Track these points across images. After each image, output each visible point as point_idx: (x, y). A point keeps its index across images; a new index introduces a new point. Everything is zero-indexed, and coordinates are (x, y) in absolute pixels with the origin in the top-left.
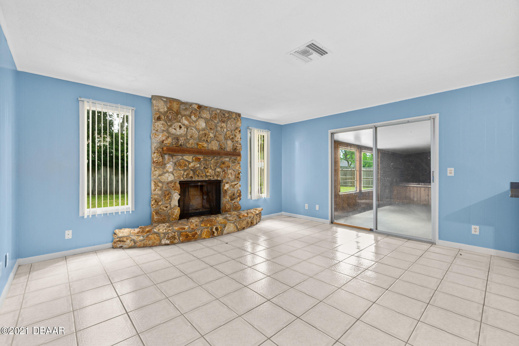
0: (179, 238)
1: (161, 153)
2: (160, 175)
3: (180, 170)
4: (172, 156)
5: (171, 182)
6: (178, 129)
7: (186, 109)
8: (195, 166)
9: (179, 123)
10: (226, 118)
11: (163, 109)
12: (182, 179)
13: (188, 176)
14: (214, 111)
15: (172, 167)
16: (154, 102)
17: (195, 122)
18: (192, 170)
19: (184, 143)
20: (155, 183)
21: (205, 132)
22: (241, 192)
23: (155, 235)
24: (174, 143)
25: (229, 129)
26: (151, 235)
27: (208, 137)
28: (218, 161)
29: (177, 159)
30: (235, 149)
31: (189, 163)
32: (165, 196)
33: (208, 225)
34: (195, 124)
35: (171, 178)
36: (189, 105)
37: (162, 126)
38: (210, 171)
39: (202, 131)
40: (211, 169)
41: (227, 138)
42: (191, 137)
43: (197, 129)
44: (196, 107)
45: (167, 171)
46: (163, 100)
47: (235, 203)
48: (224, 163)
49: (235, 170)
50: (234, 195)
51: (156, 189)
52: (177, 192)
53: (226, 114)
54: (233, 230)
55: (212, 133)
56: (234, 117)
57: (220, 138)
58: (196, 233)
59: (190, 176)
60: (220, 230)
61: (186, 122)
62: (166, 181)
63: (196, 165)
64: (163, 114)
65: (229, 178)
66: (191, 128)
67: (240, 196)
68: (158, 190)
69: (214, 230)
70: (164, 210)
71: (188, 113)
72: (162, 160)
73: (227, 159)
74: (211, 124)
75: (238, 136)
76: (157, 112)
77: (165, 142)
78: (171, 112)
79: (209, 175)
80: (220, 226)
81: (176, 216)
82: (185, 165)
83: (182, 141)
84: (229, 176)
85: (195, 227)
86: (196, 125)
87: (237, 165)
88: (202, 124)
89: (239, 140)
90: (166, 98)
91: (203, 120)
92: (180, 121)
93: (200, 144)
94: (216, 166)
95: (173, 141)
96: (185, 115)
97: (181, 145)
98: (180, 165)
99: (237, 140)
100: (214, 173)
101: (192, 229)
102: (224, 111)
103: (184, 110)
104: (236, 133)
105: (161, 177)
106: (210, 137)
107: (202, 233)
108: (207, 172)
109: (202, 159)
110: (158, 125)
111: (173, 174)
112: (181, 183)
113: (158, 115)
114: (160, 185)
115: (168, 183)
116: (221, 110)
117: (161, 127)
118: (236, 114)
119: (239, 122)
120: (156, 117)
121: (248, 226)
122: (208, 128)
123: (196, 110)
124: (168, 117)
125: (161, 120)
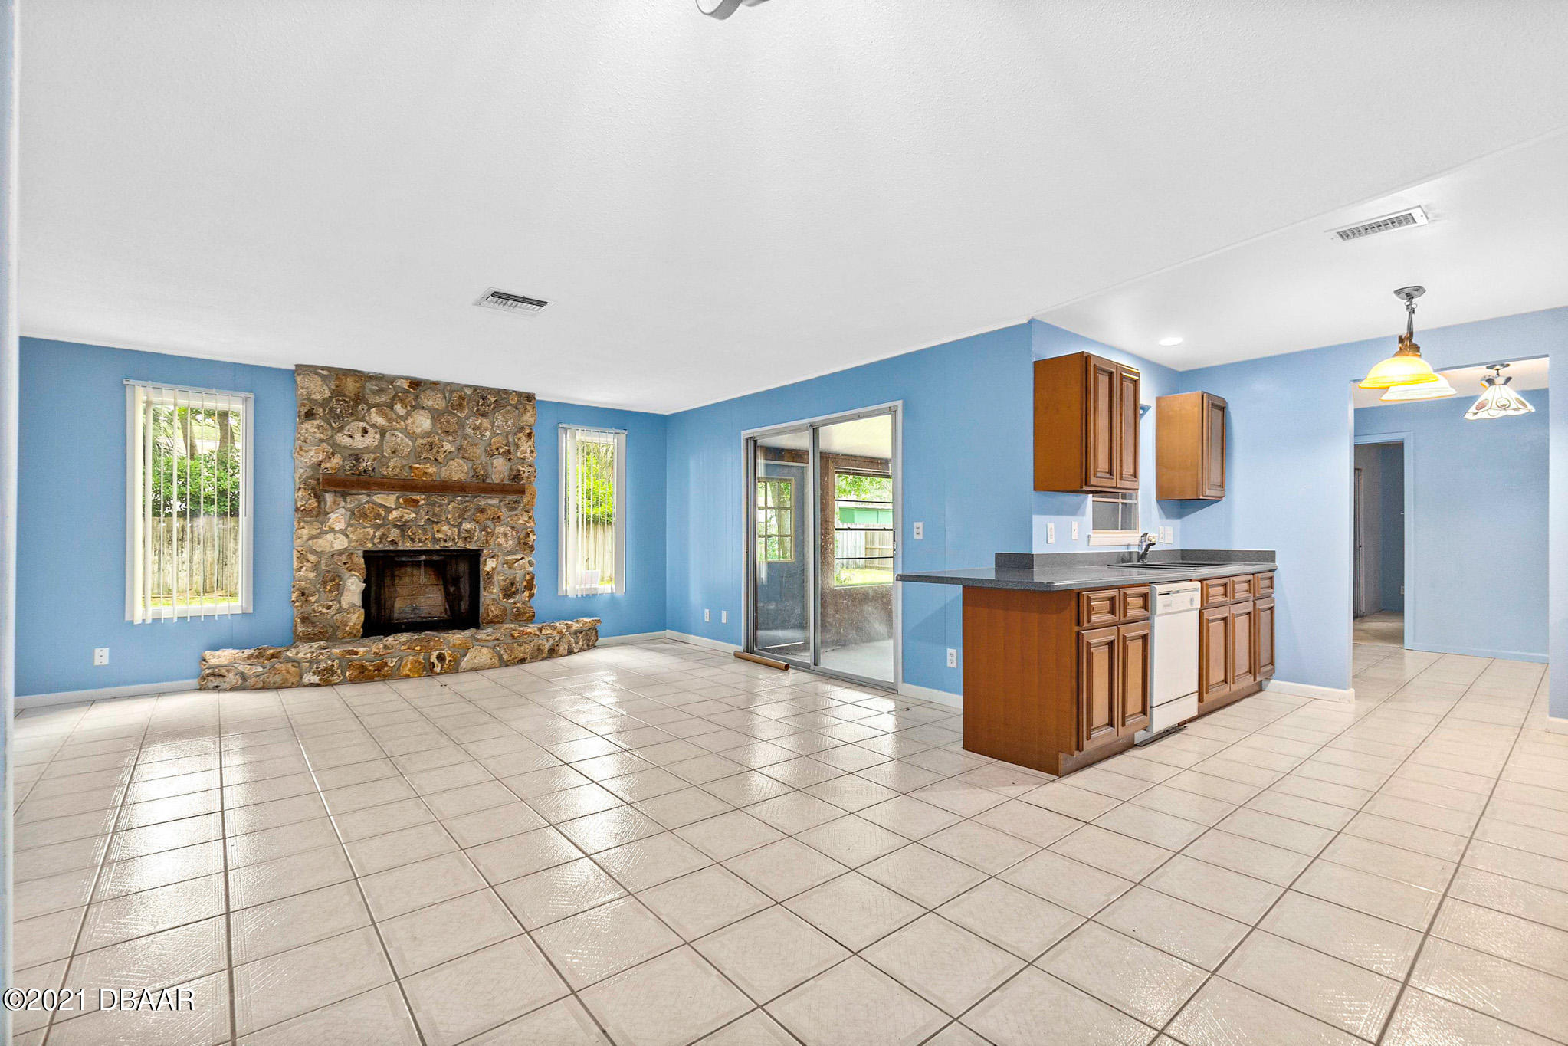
0: (343, 673)
1: (313, 489)
2: (313, 538)
3: (365, 527)
4: (344, 495)
5: (340, 553)
6: (358, 436)
7: (380, 391)
8: (402, 517)
9: (362, 423)
10: (489, 406)
11: (320, 392)
12: (369, 547)
13: (383, 541)
14: (458, 391)
15: (343, 521)
16: (299, 379)
17: (404, 418)
18: (396, 526)
19: (374, 466)
20: (299, 555)
21: (429, 439)
22: (532, 578)
23: (290, 665)
24: (347, 468)
25: (498, 432)
26: (281, 663)
27: (438, 452)
28: (466, 507)
29: (356, 502)
30: (517, 477)
31: (389, 510)
32: (325, 583)
33: (418, 648)
34: (402, 423)
35: (340, 543)
36: (387, 381)
37: (316, 430)
38: (445, 528)
39: (423, 438)
40: (449, 523)
41: (490, 452)
42: (394, 452)
43: (409, 433)
44: (405, 385)
45: (330, 528)
46: (320, 373)
47: (515, 603)
48: (482, 511)
49: (518, 526)
50: (512, 584)
51: (301, 567)
52: (356, 576)
53: (489, 397)
54: (488, 662)
55: (448, 441)
56: (513, 402)
57: (472, 454)
58: (386, 663)
59: (389, 540)
60: (450, 661)
61: (380, 421)
62: (328, 549)
63: (405, 515)
64: (321, 405)
65: (500, 545)
66: (392, 432)
67: (530, 586)
68: (306, 570)
69: (434, 659)
70: (324, 614)
71: (384, 399)
72: (316, 504)
73: (494, 501)
74: (448, 422)
75: (525, 446)
76: (306, 402)
77: (323, 466)
78: (340, 399)
79: (441, 538)
80: (449, 652)
81: (353, 628)
82: (377, 516)
83: (366, 462)
84: (499, 540)
85: (381, 650)
86: (407, 425)
87: (522, 515)
88: (423, 422)
89: (527, 455)
90: (329, 369)
91: (427, 414)
92: (364, 417)
93: (417, 468)
94: (462, 516)
95: (346, 462)
96: (377, 405)
97: (365, 471)
98: (365, 516)
99: (522, 457)
100: (456, 533)
101: (375, 653)
102: (484, 389)
103: (374, 393)
104: (520, 438)
105: (315, 541)
106: (445, 452)
107: (402, 664)
108: (438, 531)
109: (422, 502)
110: (307, 429)
111: (347, 536)
112: (368, 556)
113: (307, 408)
114: (312, 558)
115: (333, 555)
116: (475, 389)
117: (315, 432)
118: (520, 394)
119: (528, 414)
120: (303, 413)
121: (540, 657)
122: (440, 432)
123: (406, 392)
124: (332, 410)
125: (315, 419)
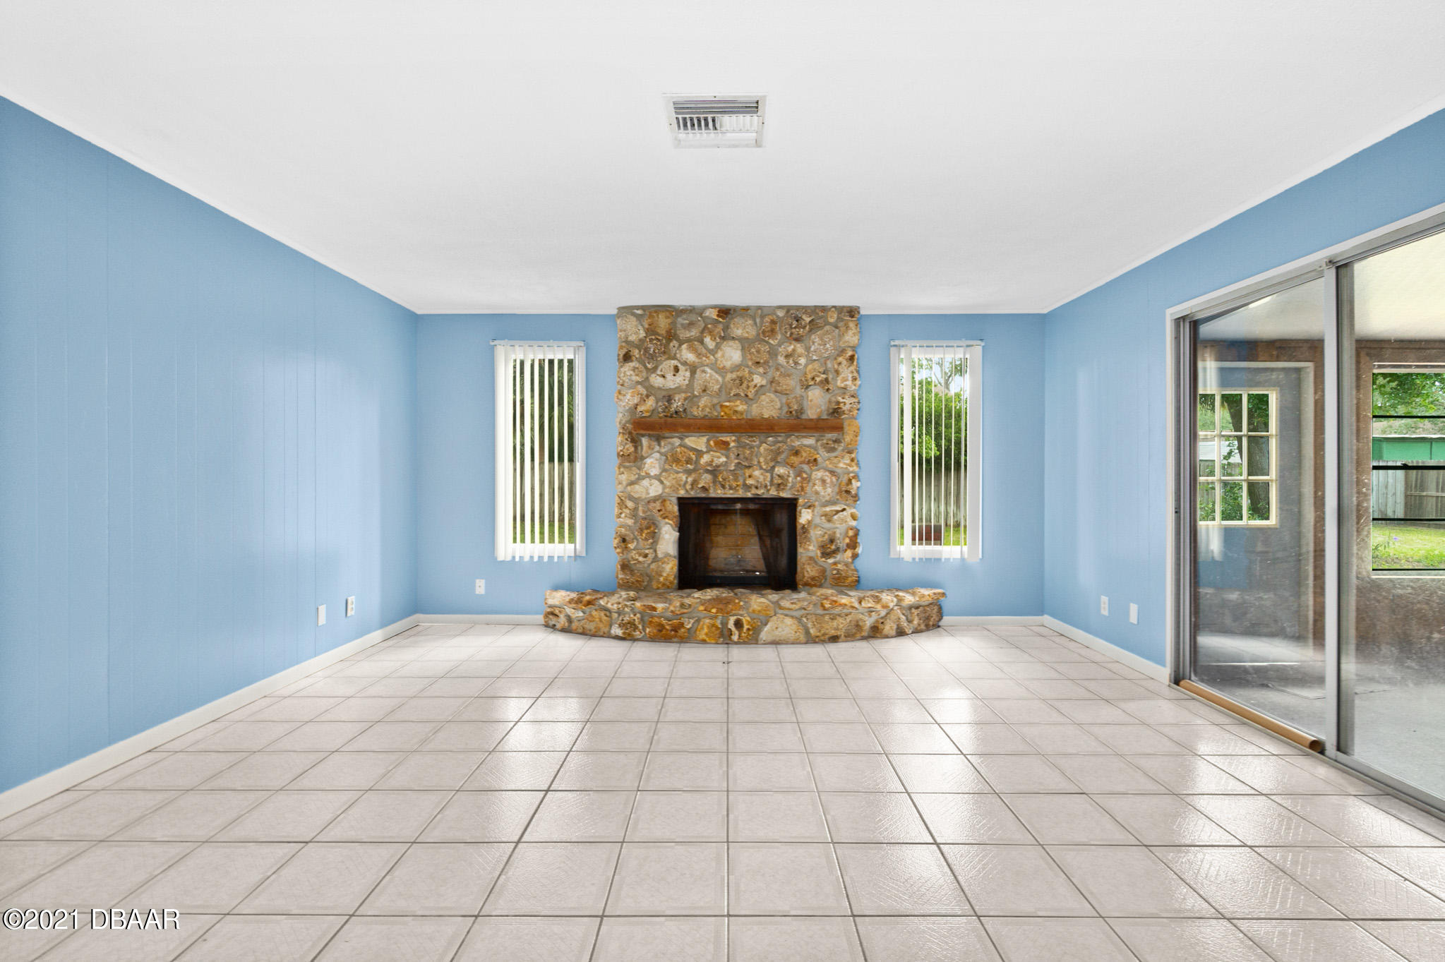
0: (644, 629)
1: (630, 433)
2: (632, 483)
3: (678, 473)
4: (658, 439)
5: (655, 500)
6: (669, 376)
7: (691, 324)
8: (712, 461)
9: (673, 362)
10: (804, 327)
11: (636, 333)
12: (682, 493)
13: (695, 487)
14: (769, 315)
15: (657, 466)
16: (618, 321)
17: (713, 352)
18: (708, 471)
19: (686, 406)
20: (619, 501)
21: (738, 373)
22: (856, 534)
23: (602, 614)
24: (660, 410)
25: (815, 358)
26: (596, 610)
27: (748, 387)
28: (779, 448)
29: (670, 446)
30: (836, 412)
31: (699, 453)
32: (641, 530)
33: (714, 610)
34: (712, 357)
35: (655, 489)
36: (697, 314)
37: (632, 372)
38: (757, 473)
39: (732, 372)
40: (761, 468)
41: (805, 383)
42: (704, 391)
43: (719, 368)
44: (713, 314)
45: (646, 473)
46: (635, 313)
47: (835, 564)
48: (797, 453)
49: (839, 471)
50: (832, 541)
51: (621, 513)
52: (669, 524)
53: (804, 317)
54: (792, 636)
55: (759, 374)
56: (832, 320)
57: (784, 386)
58: (683, 624)
59: (700, 486)
60: (748, 629)
61: (690, 356)
62: (644, 496)
63: (715, 459)
64: (638, 347)
65: (817, 493)
66: (702, 368)
67: (853, 545)
68: (626, 517)
69: (731, 625)
70: (639, 562)
71: (694, 333)
72: (632, 449)
73: (810, 441)
74: (758, 352)
75: (847, 372)
76: (624, 344)
77: (640, 409)
78: (653, 337)
79: (752, 485)
80: (749, 619)
81: (666, 579)
82: (689, 461)
83: (677, 404)
84: (816, 487)
85: (678, 609)
86: (716, 360)
87: (843, 457)
88: (732, 354)
89: (849, 383)
90: (643, 308)
91: (737, 344)
92: (675, 354)
93: (727, 407)
94: (774, 459)
95: (660, 404)
96: (689, 340)
97: (676, 412)
98: (677, 461)
99: (842, 385)
100: (769, 479)
101: (672, 612)
102: (798, 308)
103: (685, 328)
104: (840, 364)
105: (632, 486)
106: (756, 386)
107: (699, 627)
108: (750, 476)
109: (732, 444)
110: (625, 373)
111: (662, 482)
112: (682, 502)
113: (624, 351)
114: (630, 504)
115: (649, 502)
116: (788, 309)
117: (631, 375)
118: (840, 310)
119: (850, 333)
120: (621, 356)
121: (858, 636)
122: (750, 363)
123: (716, 322)
124: (646, 350)
125: (632, 361)
